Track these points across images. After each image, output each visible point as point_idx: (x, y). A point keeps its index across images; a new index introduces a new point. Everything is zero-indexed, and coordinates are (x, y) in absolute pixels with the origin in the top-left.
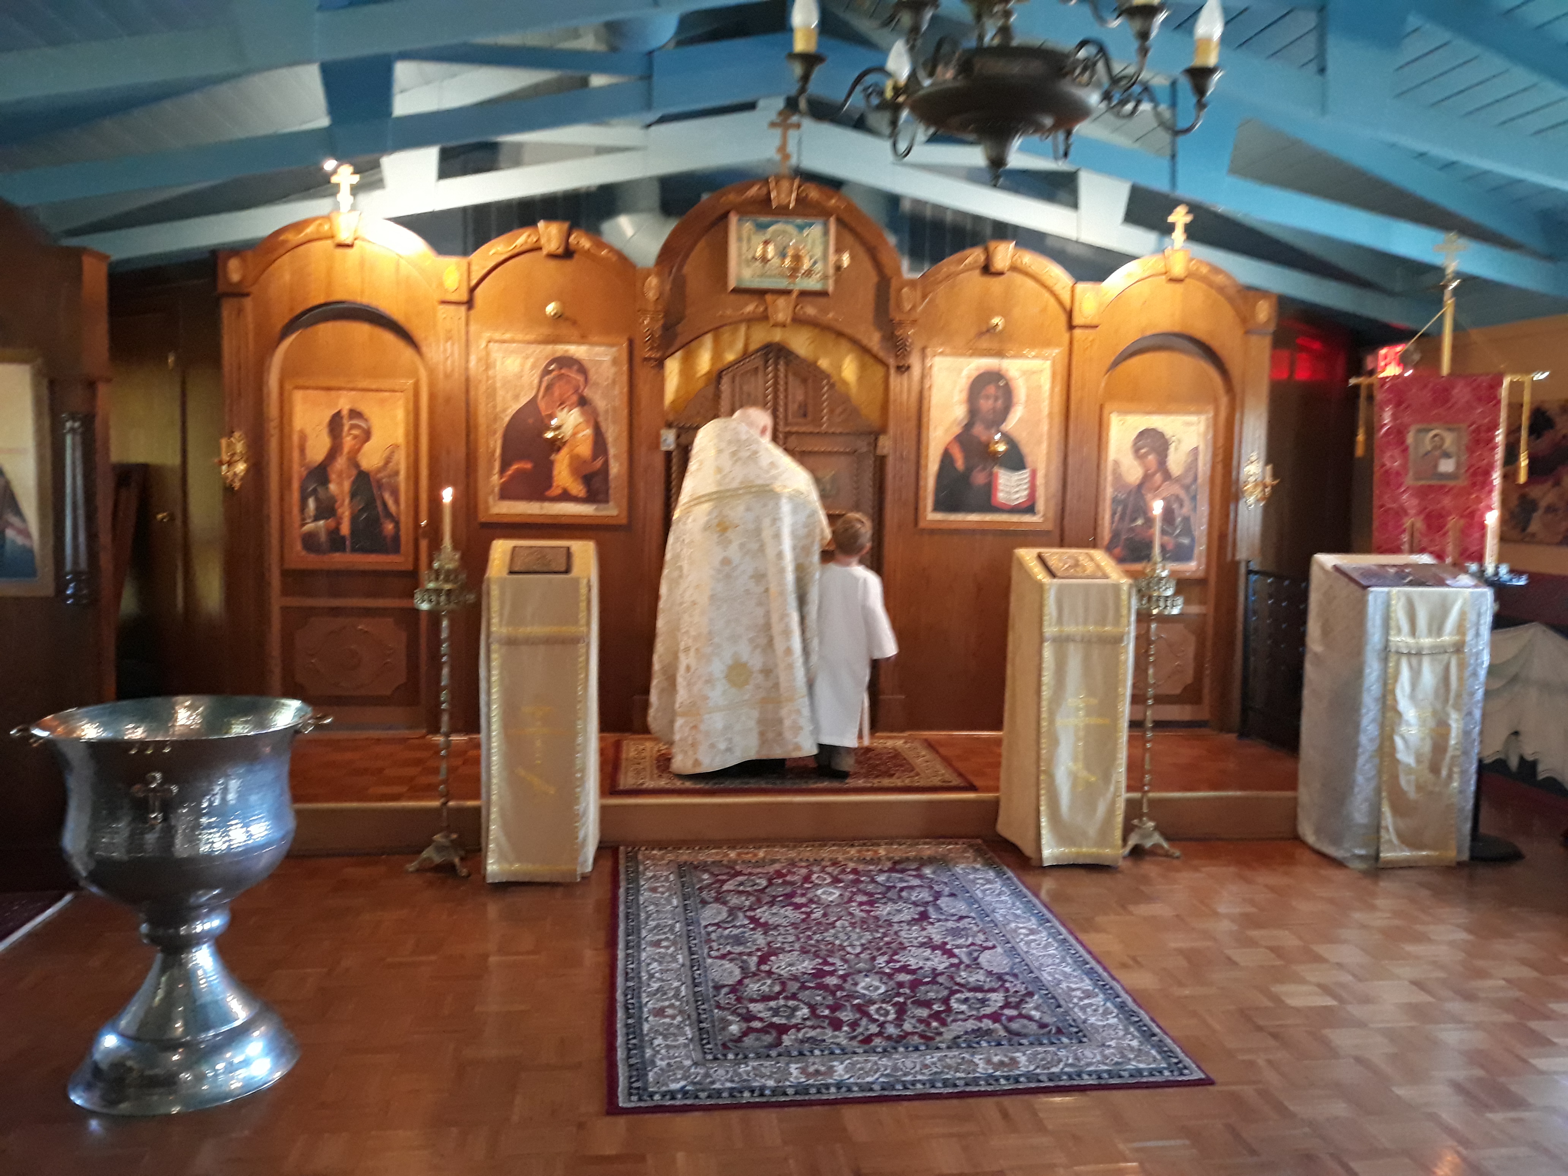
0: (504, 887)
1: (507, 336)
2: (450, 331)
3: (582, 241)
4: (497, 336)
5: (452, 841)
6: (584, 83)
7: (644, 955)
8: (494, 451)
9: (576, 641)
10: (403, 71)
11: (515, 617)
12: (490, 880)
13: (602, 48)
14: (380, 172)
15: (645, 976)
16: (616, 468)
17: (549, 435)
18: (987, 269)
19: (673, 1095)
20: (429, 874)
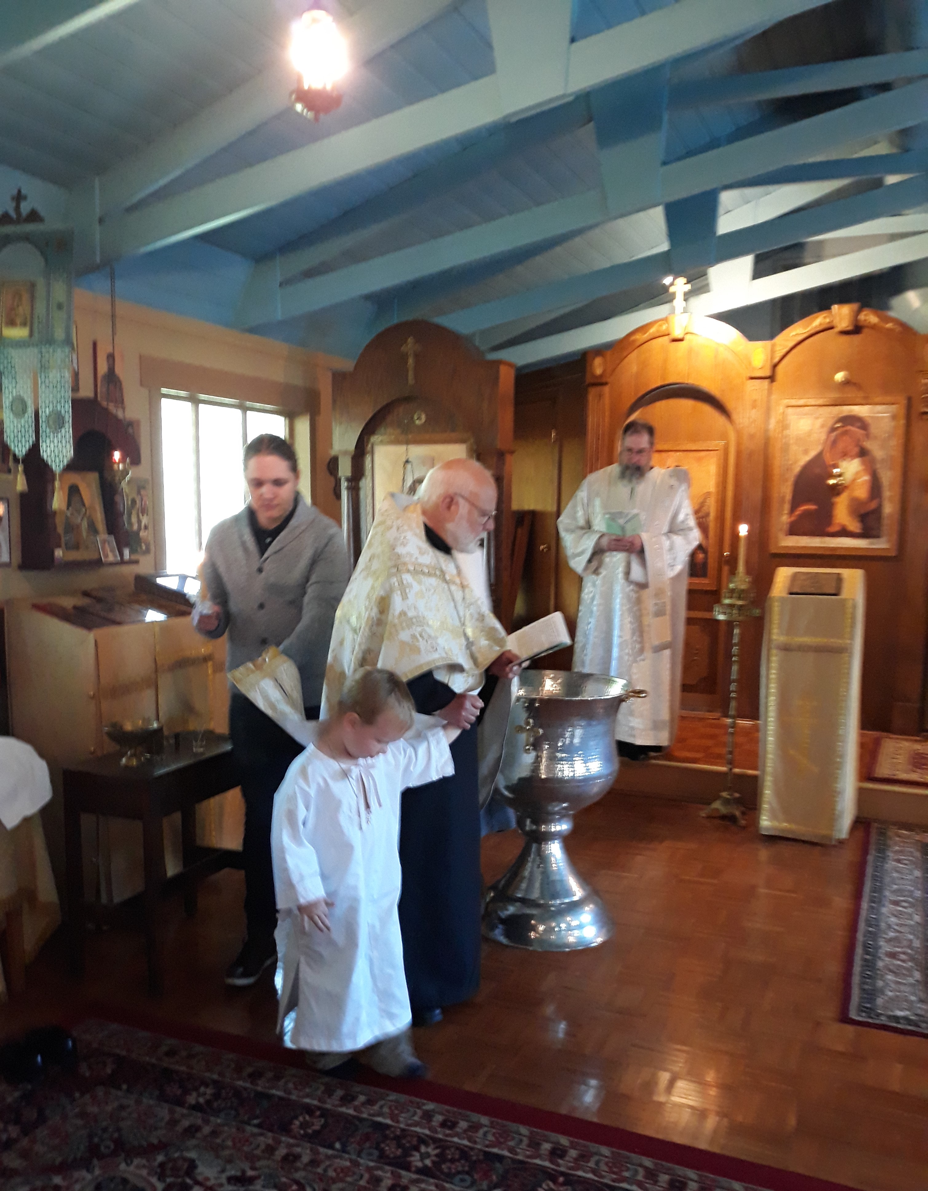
0: (774, 839)
1: (801, 402)
2: (755, 401)
3: (870, 317)
4: (794, 402)
5: (736, 799)
6: (878, 183)
7: (884, 910)
9: (843, 651)
10: (726, 197)
11: (790, 630)
12: (762, 833)
13: (894, 151)
14: (707, 279)
15: (883, 925)
17: (832, 482)
19: (897, 1019)
20: (717, 822)
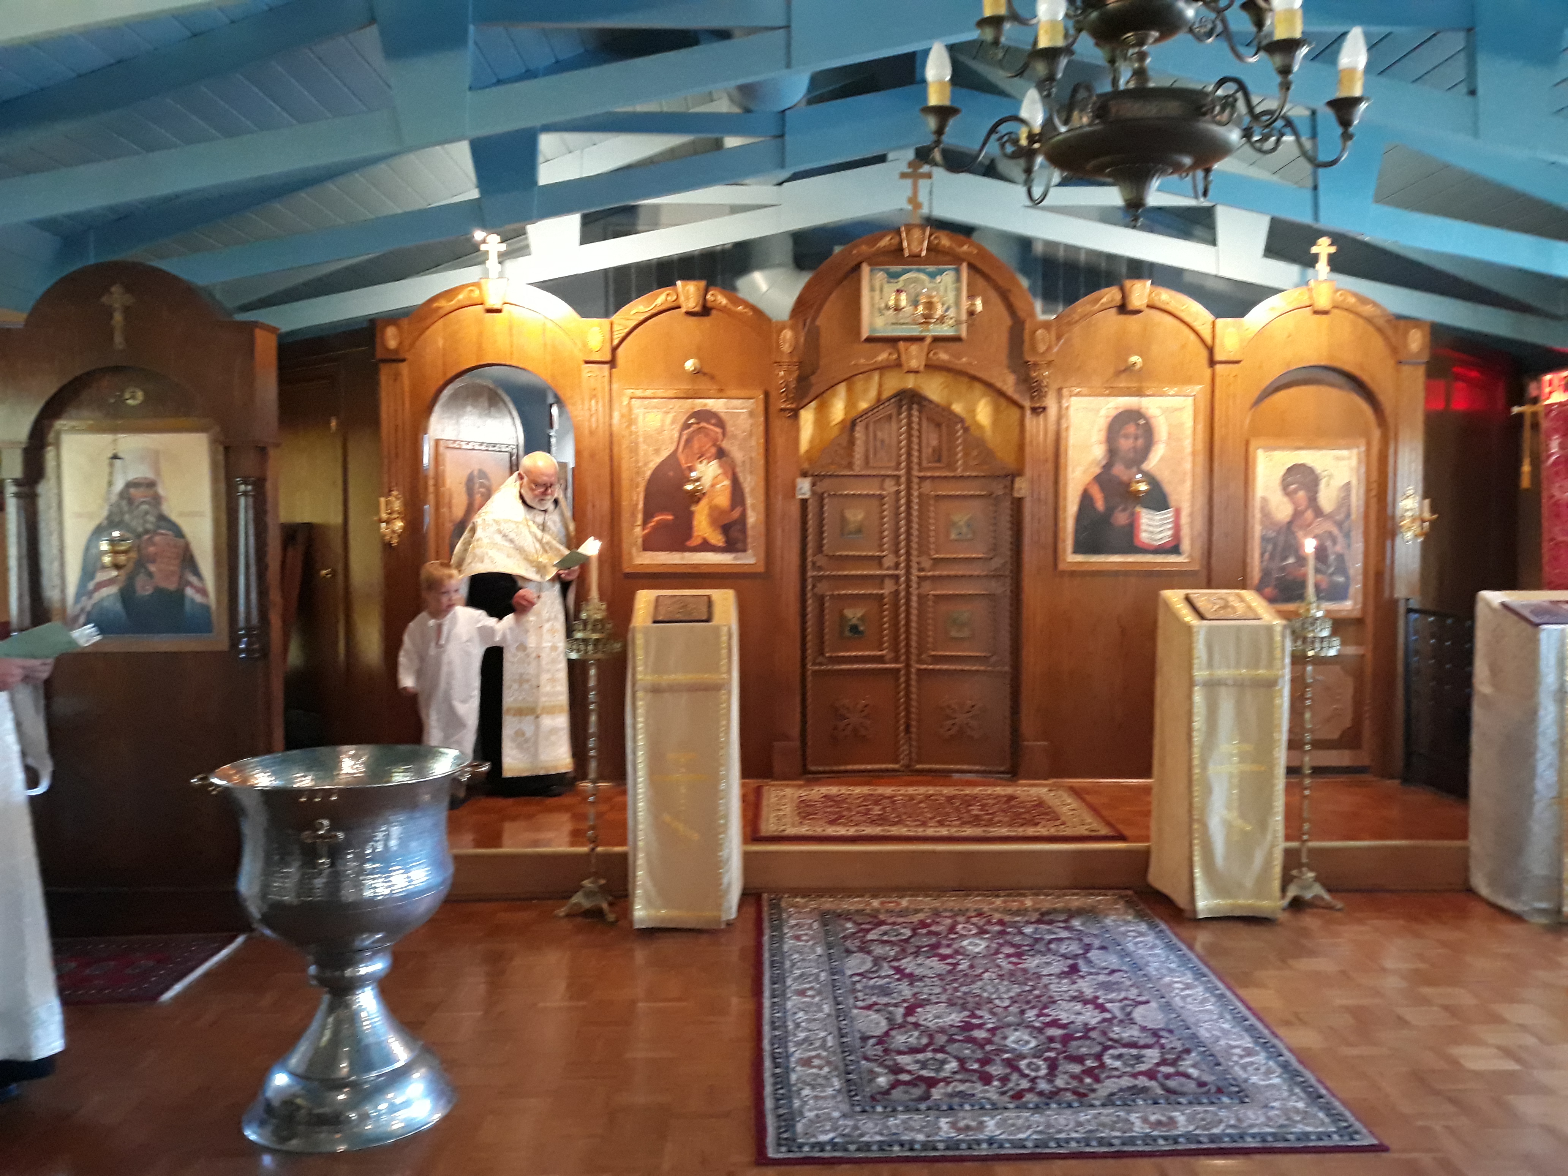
0: (651, 933)
1: (648, 393)
2: (594, 389)
3: (718, 298)
4: (639, 393)
5: (601, 887)
6: (718, 145)
7: (789, 1004)
8: (637, 505)
9: (716, 688)
10: (547, 142)
11: (659, 667)
12: (637, 926)
13: (736, 110)
14: (526, 238)
15: (791, 1026)
16: (753, 518)
17: (689, 487)
18: (1123, 308)
19: (821, 1146)
20: (579, 920)
